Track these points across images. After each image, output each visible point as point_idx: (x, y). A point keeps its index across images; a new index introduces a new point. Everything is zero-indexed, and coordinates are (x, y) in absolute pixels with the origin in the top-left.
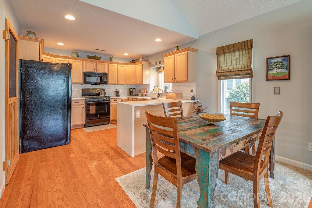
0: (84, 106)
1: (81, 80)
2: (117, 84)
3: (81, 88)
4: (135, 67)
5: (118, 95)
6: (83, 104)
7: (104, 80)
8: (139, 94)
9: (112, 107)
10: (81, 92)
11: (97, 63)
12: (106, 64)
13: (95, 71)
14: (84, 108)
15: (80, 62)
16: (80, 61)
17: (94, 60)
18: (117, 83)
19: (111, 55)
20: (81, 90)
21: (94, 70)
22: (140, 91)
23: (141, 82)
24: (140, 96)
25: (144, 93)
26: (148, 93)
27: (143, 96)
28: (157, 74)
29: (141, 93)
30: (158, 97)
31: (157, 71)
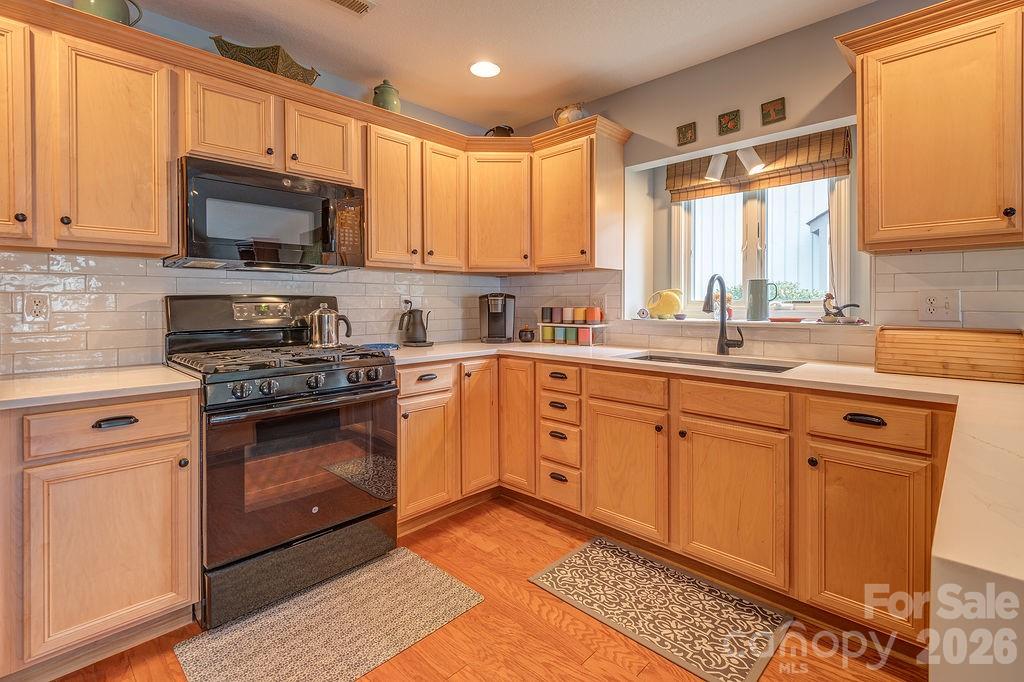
0: (192, 449)
1: (161, 228)
2: (418, 265)
3: (158, 294)
4: (525, 163)
5: (419, 334)
6: (182, 428)
7: (344, 234)
8: (543, 328)
9: (402, 424)
10: (159, 320)
11: (291, 106)
12: (354, 127)
13: (273, 164)
14: (183, 464)
15: (147, 71)
16: (153, 64)
17: (262, 76)
18: (418, 257)
19: (376, 74)
20: (160, 308)
21: (270, 152)
22: (551, 309)
23: (583, 252)
24: (553, 341)
25: (585, 322)
26: (610, 324)
27: (577, 343)
28: (654, 210)
29: (562, 322)
30: (722, 350)
31: (653, 194)
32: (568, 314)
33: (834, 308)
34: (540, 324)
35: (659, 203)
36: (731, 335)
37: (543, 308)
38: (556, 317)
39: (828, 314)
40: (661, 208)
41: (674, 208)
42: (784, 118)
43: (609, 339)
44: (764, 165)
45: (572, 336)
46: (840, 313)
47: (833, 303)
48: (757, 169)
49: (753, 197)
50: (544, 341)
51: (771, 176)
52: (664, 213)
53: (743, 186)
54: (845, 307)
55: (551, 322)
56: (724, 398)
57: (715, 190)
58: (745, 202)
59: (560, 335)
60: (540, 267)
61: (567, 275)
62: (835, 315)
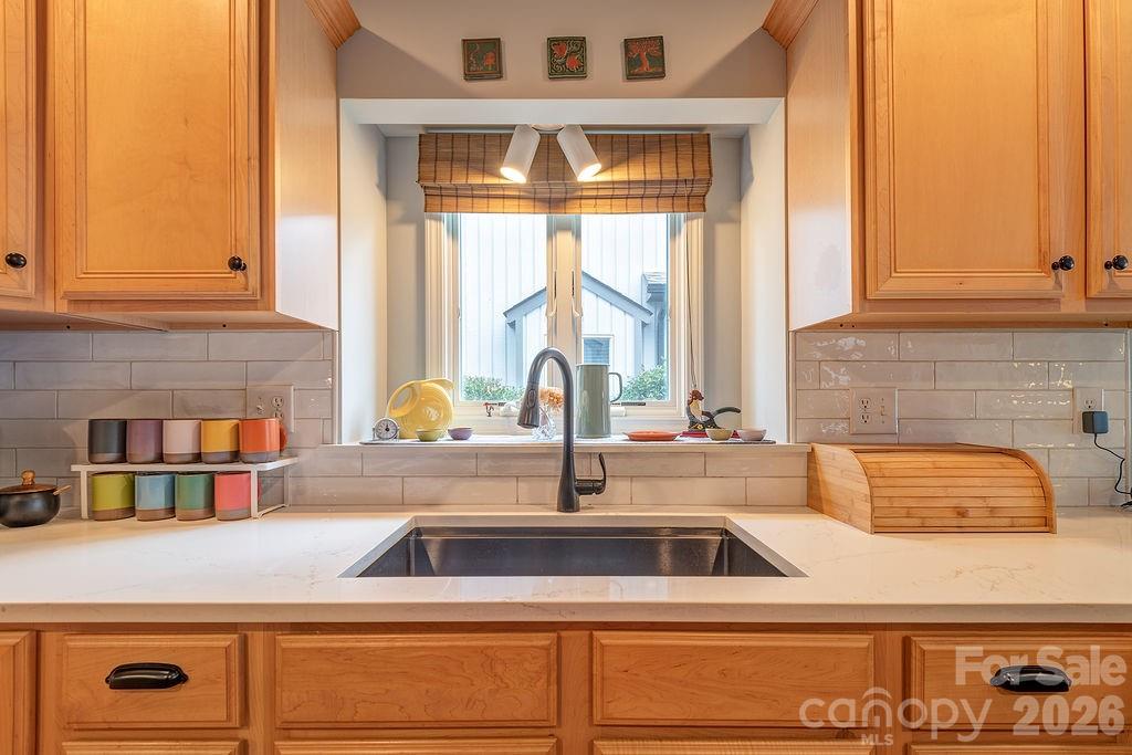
8: (94, 479)
22: (124, 425)
23: (236, 264)
24: (130, 511)
25: (236, 456)
26: (305, 457)
27: (211, 510)
28: (389, 224)
29: (160, 459)
30: (567, 504)
31: (388, 186)
32: (180, 437)
33: (703, 413)
34: (83, 470)
35: (398, 211)
36: (582, 470)
37: (92, 423)
38: (141, 447)
39: (693, 423)
40: (405, 220)
41: (430, 225)
42: (661, 75)
43: (299, 492)
44: (598, 166)
45: (194, 493)
46: (711, 423)
47: (701, 405)
48: (590, 173)
49: (565, 228)
50: (94, 515)
51: (601, 193)
52: (409, 231)
53: (553, 203)
54: (719, 412)
55: (123, 459)
56: (722, 673)
57: (507, 202)
58: (550, 235)
59: (152, 495)
60: (76, 301)
61: (175, 336)
62: (705, 425)
